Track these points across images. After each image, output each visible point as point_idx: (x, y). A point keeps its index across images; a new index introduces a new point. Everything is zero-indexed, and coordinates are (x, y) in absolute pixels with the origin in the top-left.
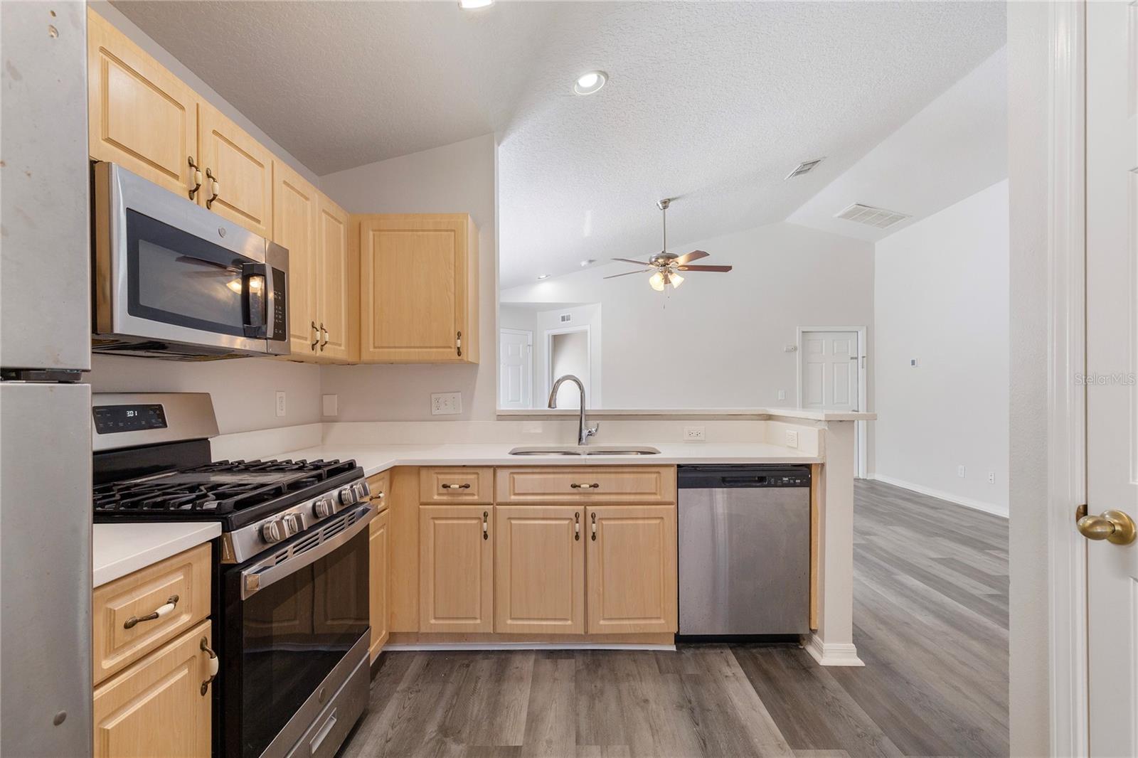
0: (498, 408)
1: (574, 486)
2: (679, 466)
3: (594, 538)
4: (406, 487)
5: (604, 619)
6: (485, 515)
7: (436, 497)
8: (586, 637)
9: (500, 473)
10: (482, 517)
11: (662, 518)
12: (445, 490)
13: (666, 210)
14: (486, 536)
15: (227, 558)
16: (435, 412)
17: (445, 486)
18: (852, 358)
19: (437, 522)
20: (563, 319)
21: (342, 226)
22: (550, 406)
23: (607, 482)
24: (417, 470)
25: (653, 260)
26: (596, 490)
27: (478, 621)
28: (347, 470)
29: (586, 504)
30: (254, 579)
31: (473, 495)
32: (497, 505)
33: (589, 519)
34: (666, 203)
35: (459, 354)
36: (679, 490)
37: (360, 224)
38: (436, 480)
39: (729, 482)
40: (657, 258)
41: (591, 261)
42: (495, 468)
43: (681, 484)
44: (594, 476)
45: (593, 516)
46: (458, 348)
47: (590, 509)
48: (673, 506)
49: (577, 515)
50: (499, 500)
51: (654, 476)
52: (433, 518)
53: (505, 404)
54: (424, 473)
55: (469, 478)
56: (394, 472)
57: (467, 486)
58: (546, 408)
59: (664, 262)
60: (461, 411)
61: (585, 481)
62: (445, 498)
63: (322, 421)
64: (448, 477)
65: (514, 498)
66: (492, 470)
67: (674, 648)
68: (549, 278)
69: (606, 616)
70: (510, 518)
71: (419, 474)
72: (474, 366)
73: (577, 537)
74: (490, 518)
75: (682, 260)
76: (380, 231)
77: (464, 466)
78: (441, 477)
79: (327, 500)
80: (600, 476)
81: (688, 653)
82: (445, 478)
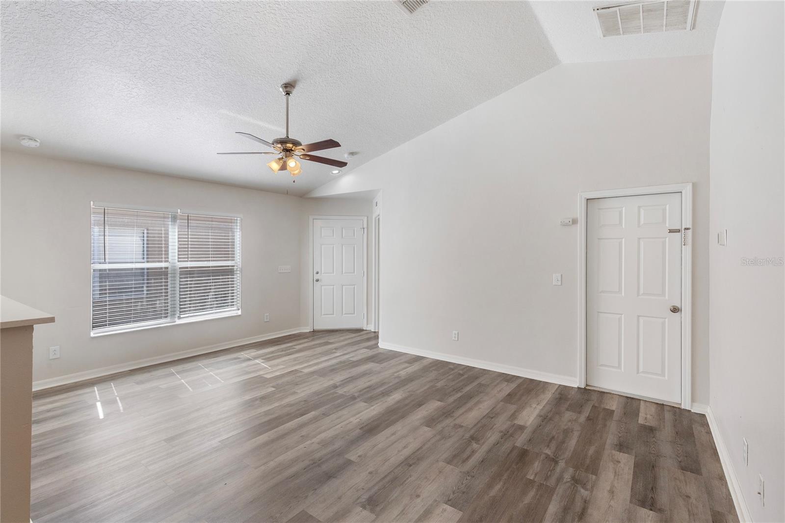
18: (671, 231)
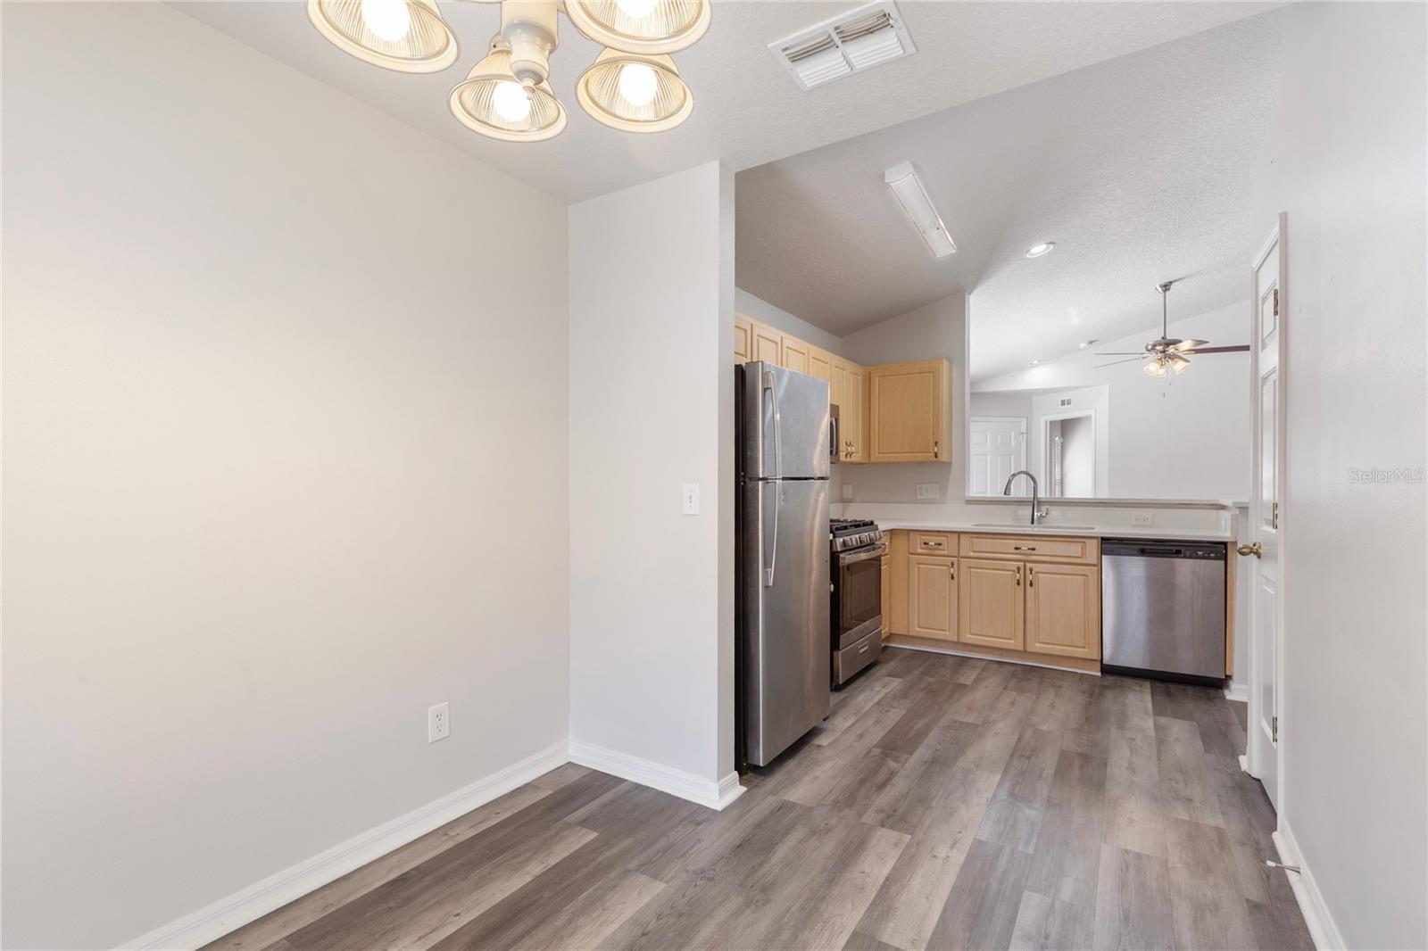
0: (967, 495)
1: (1016, 548)
2: (1103, 539)
3: (1031, 585)
4: (900, 543)
5: (1039, 643)
6: (953, 564)
7: (920, 550)
8: (1024, 653)
9: (962, 537)
10: (950, 564)
11: (1086, 576)
12: (925, 546)
13: (1167, 293)
14: (953, 578)
15: (834, 549)
16: (919, 497)
17: (925, 543)
19: (920, 566)
20: (1063, 403)
21: (859, 377)
22: (1005, 494)
23: (1043, 548)
24: (908, 532)
25: (1150, 347)
26: (1033, 552)
27: (947, 633)
28: (870, 524)
29: (1025, 561)
30: (847, 559)
31: (944, 550)
32: (962, 557)
33: (1028, 572)
34: (1166, 287)
35: (936, 457)
36: (1103, 556)
37: (870, 374)
38: (920, 539)
39: (1148, 553)
40: (1154, 346)
41: (1091, 342)
42: (959, 533)
43: (1103, 552)
44: (1032, 542)
45: (1031, 570)
46: (936, 453)
47: (1029, 565)
48: (1096, 568)
49: (1019, 569)
50: (962, 554)
51: (1080, 545)
52: (918, 564)
53: (975, 491)
54: (911, 534)
55: (942, 539)
56: (892, 532)
57: (940, 544)
58: (1002, 495)
59: (1166, 348)
60: (938, 497)
61: (1025, 545)
62: (925, 551)
63: (842, 502)
64: (927, 538)
65: (972, 554)
66: (957, 535)
67: (1099, 674)
68: (1042, 362)
69: (1041, 641)
70: (970, 567)
71: (908, 535)
72: (948, 464)
73: (1018, 584)
74: (956, 566)
75: (1186, 345)
76: (883, 376)
77: (938, 531)
78: (923, 537)
79: (865, 536)
80: (1036, 542)
81: (1110, 679)
82: (926, 539)
